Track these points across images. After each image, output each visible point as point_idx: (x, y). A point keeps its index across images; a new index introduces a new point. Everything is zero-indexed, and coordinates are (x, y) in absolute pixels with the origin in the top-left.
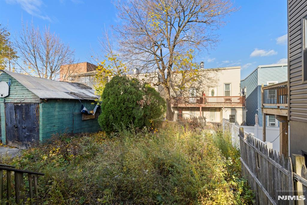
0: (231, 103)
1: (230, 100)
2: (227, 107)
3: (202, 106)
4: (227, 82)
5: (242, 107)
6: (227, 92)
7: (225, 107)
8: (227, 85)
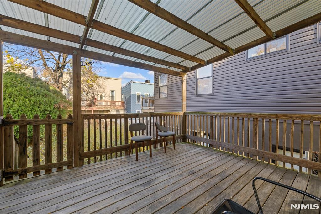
0: (115, 106)
1: (114, 103)
2: (114, 109)
3: (93, 109)
4: (112, 89)
5: (123, 109)
6: (112, 98)
7: (112, 109)
8: (112, 92)
